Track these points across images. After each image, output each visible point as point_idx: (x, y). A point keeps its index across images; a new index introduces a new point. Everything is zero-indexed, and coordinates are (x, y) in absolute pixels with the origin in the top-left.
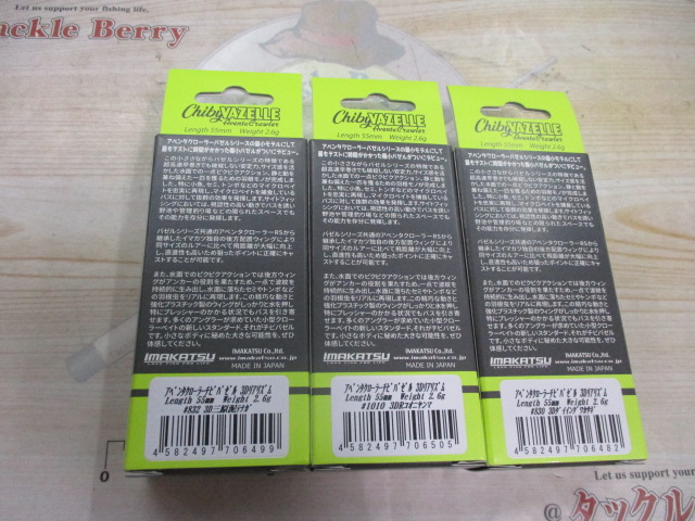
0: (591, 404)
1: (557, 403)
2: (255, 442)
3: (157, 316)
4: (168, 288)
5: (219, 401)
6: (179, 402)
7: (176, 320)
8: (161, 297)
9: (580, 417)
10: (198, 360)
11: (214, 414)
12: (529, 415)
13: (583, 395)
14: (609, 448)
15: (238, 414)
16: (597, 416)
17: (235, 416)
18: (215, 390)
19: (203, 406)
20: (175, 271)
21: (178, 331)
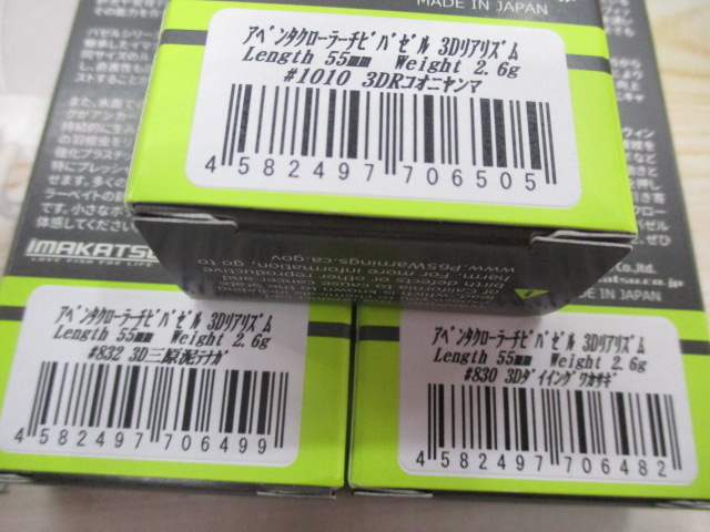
0: (605, 368)
1: (528, 360)
2: (229, 429)
3: (63, 173)
4: (92, 127)
5: (162, 340)
6: (82, 336)
7: (98, 181)
8: (77, 140)
9: (579, 394)
10: (131, 258)
11: (151, 365)
12: (459, 381)
13: (590, 347)
14: (643, 468)
15: (200, 368)
16: (620, 396)
17: (193, 373)
18: (158, 318)
19: (130, 347)
20: (110, 97)
21: (98, 202)
